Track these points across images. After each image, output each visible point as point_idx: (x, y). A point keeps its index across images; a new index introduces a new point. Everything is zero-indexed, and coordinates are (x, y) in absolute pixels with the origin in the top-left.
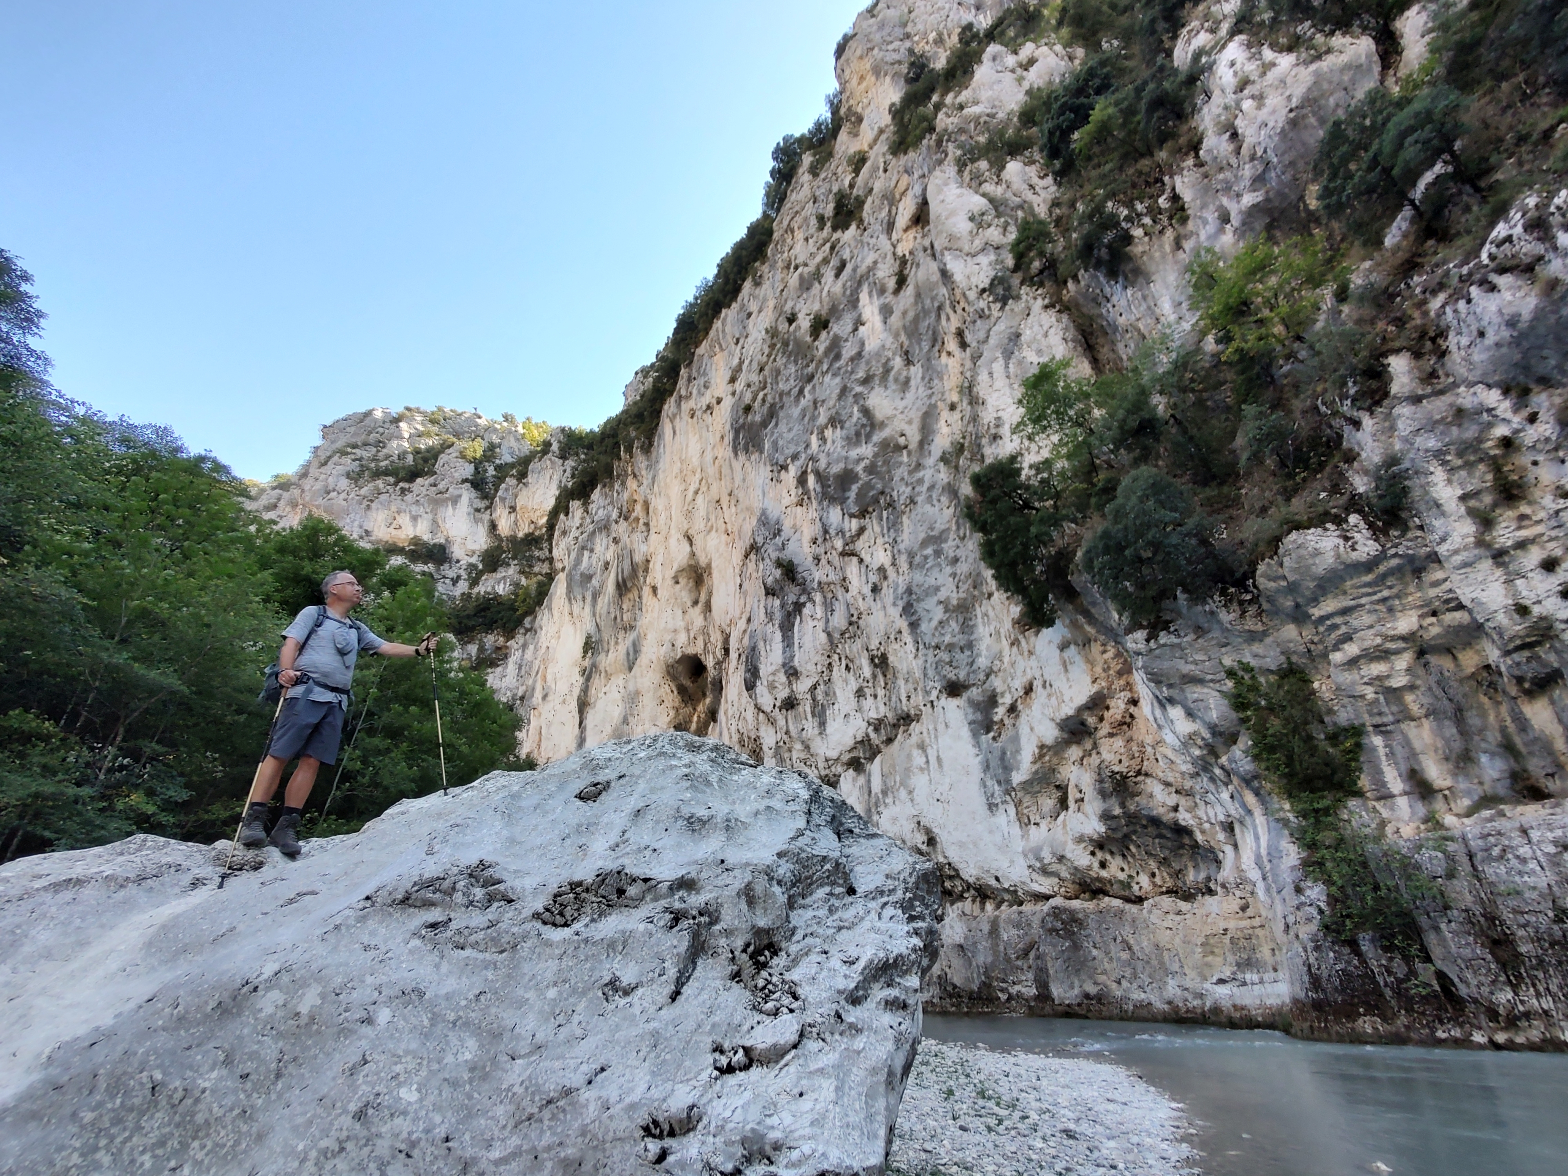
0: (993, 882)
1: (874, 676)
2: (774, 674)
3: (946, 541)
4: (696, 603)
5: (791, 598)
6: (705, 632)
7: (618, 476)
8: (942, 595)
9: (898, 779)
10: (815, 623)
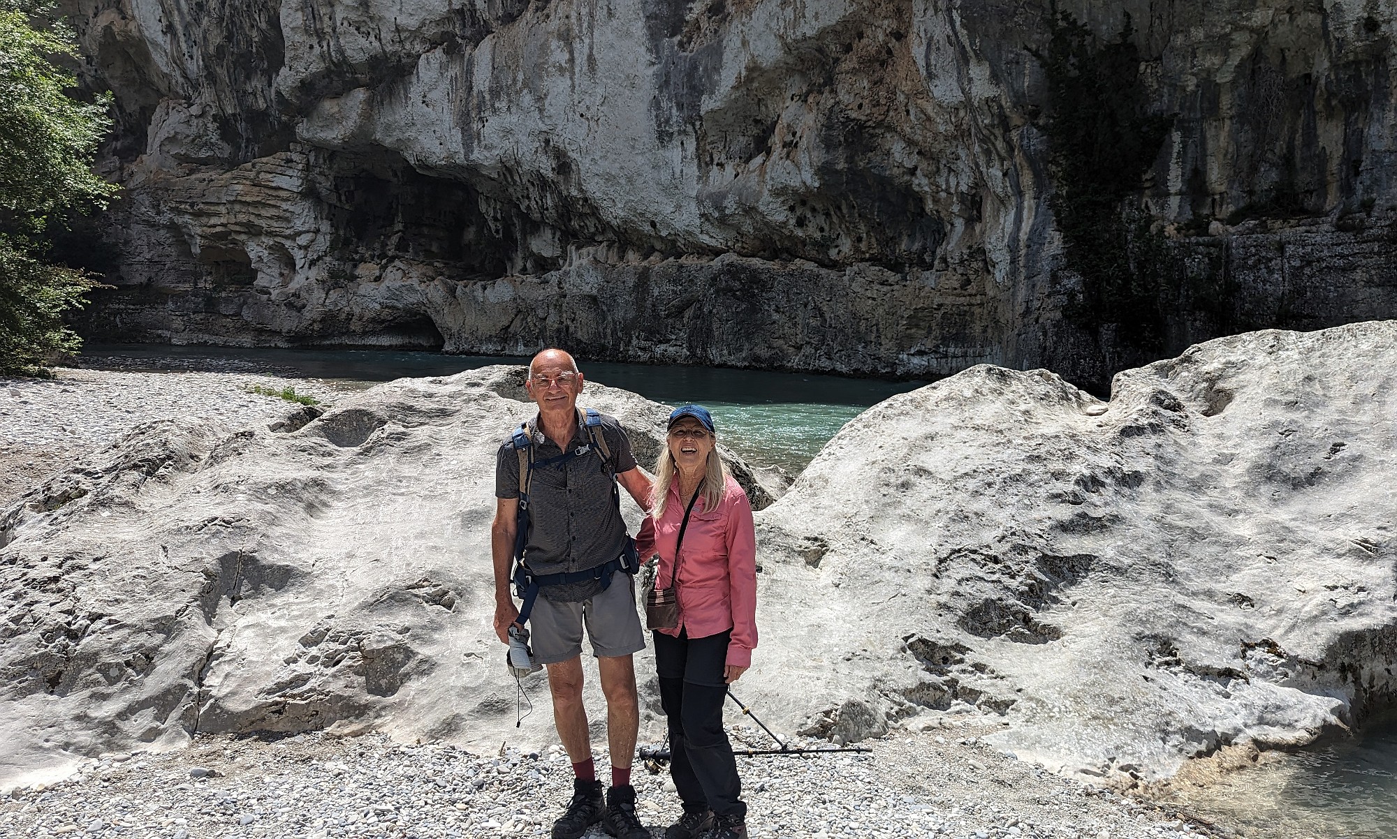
0: (647, 228)
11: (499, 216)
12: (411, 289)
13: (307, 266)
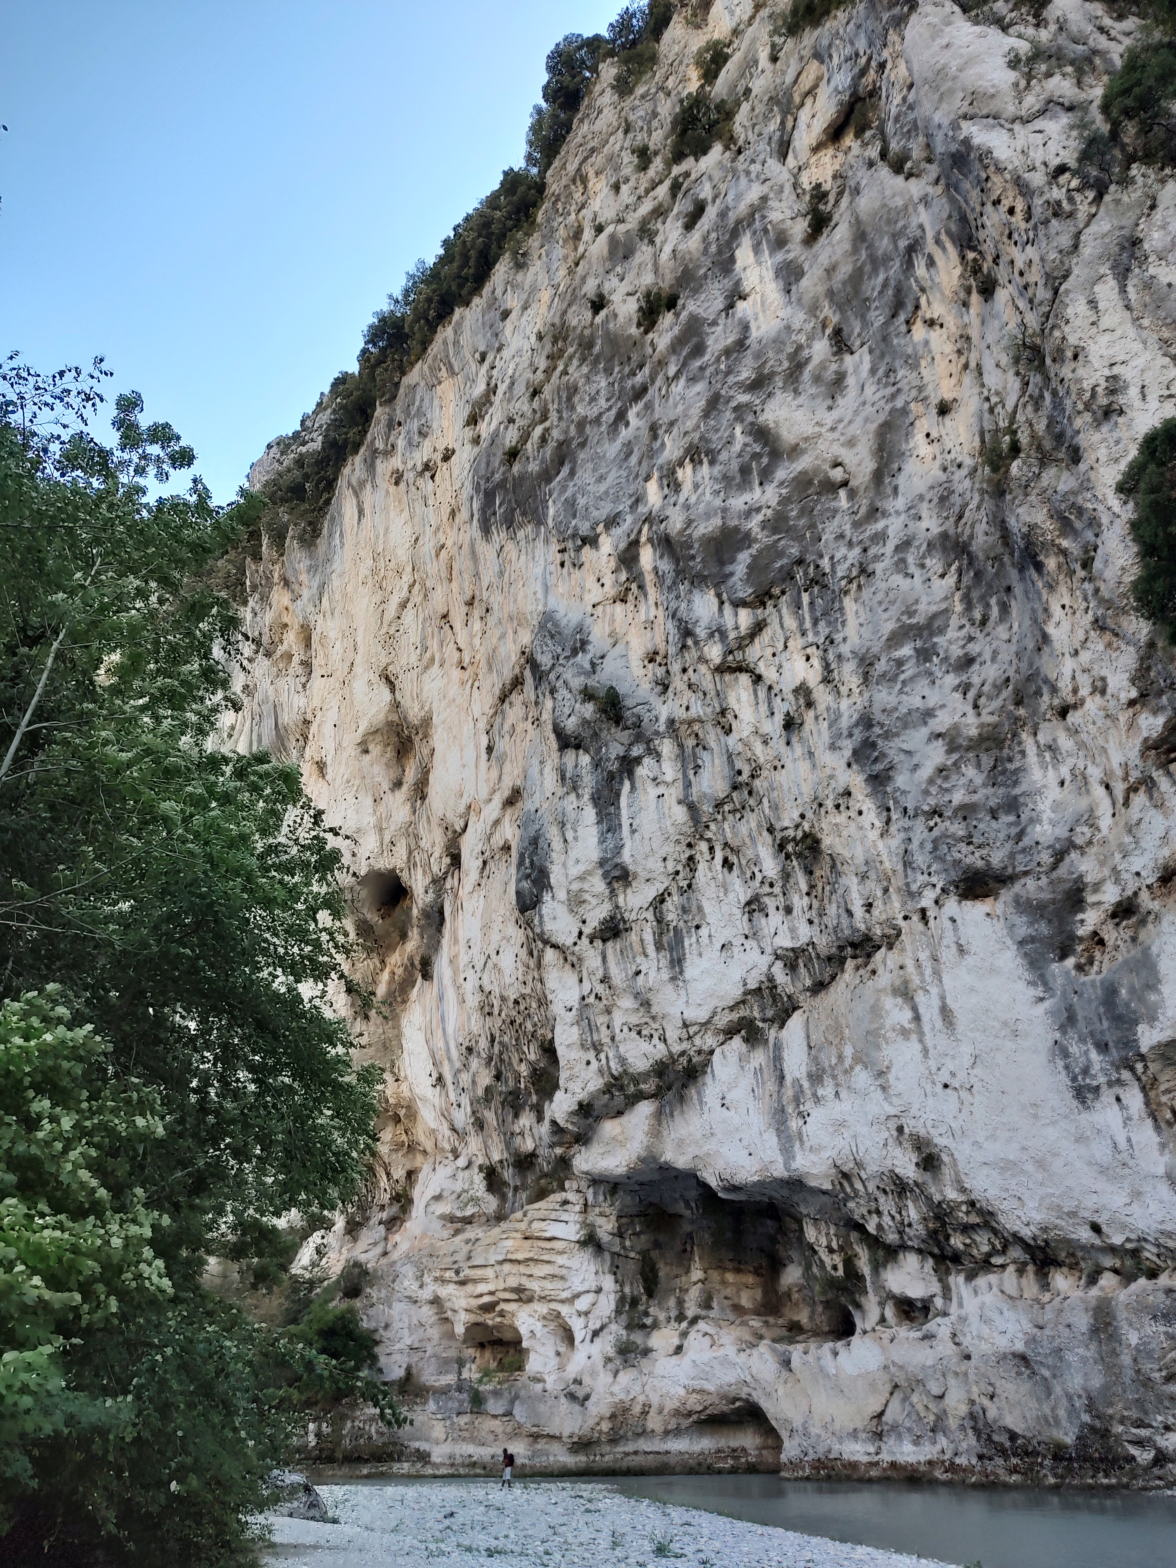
0: (1085, 1235)
1: (786, 876)
2: (581, 878)
3: (942, 631)
4: (398, 784)
5: (615, 750)
6: (411, 832)
7: (254, 588)
8: (942, 721)
9: (848, 1051)
10: (661, 790)
11: (834, 1245)
12: (725, 1361)
13: (589, 1337)
